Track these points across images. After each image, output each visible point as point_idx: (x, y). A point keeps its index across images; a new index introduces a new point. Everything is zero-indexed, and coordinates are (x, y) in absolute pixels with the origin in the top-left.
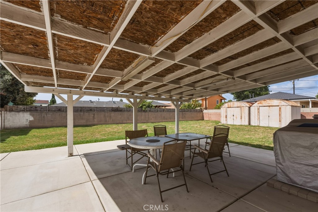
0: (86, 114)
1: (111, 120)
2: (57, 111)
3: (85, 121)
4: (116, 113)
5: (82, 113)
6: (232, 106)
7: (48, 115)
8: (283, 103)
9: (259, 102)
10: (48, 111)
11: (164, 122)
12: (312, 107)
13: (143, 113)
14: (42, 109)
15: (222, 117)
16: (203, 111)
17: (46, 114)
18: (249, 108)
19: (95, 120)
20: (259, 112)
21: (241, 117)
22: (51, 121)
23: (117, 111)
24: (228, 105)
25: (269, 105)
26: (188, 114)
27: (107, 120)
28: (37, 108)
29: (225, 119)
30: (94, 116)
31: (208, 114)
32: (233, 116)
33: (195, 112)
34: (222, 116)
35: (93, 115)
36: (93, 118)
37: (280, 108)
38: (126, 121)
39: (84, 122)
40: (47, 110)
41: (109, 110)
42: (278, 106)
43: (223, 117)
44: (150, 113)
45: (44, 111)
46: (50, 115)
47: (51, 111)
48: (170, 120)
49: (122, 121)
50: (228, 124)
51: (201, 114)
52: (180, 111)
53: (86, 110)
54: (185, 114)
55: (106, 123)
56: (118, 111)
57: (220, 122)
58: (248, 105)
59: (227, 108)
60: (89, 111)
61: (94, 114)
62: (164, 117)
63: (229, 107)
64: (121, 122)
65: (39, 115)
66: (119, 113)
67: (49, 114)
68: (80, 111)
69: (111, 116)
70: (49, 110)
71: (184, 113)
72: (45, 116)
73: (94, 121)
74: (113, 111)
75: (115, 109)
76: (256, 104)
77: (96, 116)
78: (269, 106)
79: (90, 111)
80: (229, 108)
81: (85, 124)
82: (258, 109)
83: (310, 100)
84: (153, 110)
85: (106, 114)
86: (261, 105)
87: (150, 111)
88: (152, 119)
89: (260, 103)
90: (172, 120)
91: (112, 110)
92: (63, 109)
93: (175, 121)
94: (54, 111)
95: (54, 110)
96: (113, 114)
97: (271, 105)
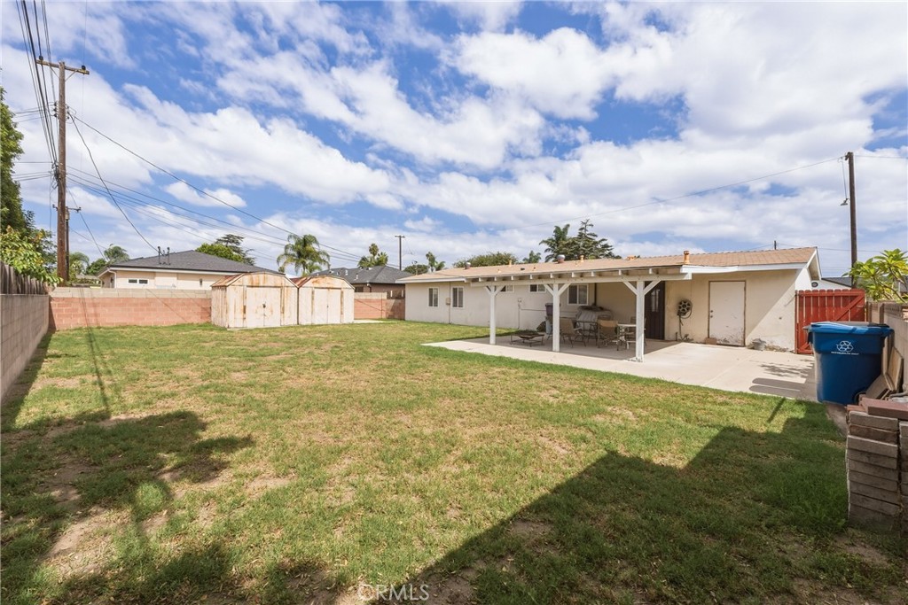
6: (261, 284)
8: (346, 284)
9: (314, 279)
15: (231, 312)
18: (298, 289)
20: (313, 299)
24: (252, 279)
25: (328, 286)
29: (240, 315)
31: (84, 304)
32: (264, 306)
34: (232, 307)
37: (342, 293)
42: (340, 289)
43: (235, 310)
50: (249, 327)
59: (248, 286)
63: (254, 285)
76: (309, 284)
78: (328, 288)
80: (252, 287)
82: (313, 293)
86: (317, 285)
89: (316, 282)
97: (331, 286)
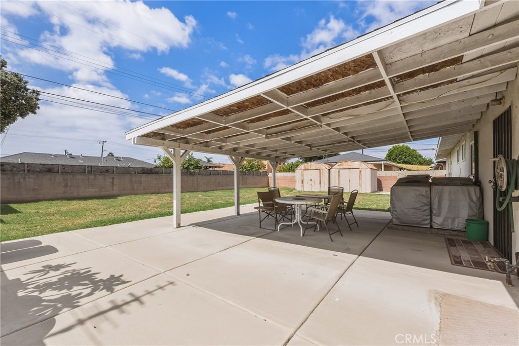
0: (100, 178)
1: (142, 188)
2: (45, 171)
3: (97, 190)
4: (150, 176)
5: (92, 177)
6: (309, 169)
7: (27, 180)
8: (363, 165)
9: (339, 164)
10: (26, 172)
11: (219, 190)
12: (385, 170)
13: (191, 177)
14: (15, 169)
15: (297, 183)
16: (268, 174)
17: (24, 178)
18: (329, 170)
19: (116, 188)
20: (339, 176)
21: (320, 181)
22: (34, 190)
23: (150, 173)
24: (305, 166)
25: (349, 167)
26: (250, 179)
27: (135, 188)
28: (5, 167)
29: (301, 184)
30: (113, 181)
32: (311, 180)
33: (258, 176)
34: (297, 180)
35: (111, 180)
36: (112, 184)
37: (360, 171)
38: (165, 189)
39: (96, 192)
40: (24, 171)
41: (137, 171)
42: (359, 169)
43: (299, 182)
44: (200, 177)
45: (19, 171)
46: (31, 180)
47: (33, 171)
48: (226, 187)
49: (159, 189)
50: (304, 190)
51: (266, 179)
52: (240, 175)
53: (99, 171)
54: (246, 178)
55: (133, 192)
56: (153, 173)
57: (294, 189)
58: (327, 167)
59: (303, 170)
60: (104, 172)
61: (113, 178)
62: (219, 183)
64: (157, 191)
65: (9, 179)
66: (155, 176)
67: (29, 178)
68: (88, 172)
69: (141, 181)
70: (28, 171)
71: (245, 176)
72: (22, 180)
73: (113, 190)
74: (143, 173)
75: (148, 170)
76: (336, 166)
77: (115, 181)
78: (350, 169)
79: (106, 173)
80: (305, 170)
81: (97, 194)
82: (339, 172)
83: (382, 162)
84: (204, 173)
85: (134, 179)
86: (341, 167)
87: (199, 174)
88: (203, 186)
89: (341, 165)
90: (230, 187)
91: (142, 171)
92: (56, 169)
93: (234, 189)
94: (39, 172)
95: (39, 170)
96: (144, 178)
97: (351, 167)
